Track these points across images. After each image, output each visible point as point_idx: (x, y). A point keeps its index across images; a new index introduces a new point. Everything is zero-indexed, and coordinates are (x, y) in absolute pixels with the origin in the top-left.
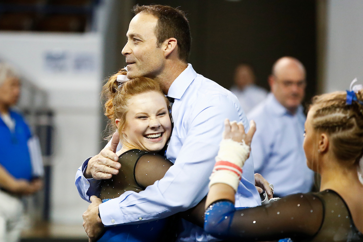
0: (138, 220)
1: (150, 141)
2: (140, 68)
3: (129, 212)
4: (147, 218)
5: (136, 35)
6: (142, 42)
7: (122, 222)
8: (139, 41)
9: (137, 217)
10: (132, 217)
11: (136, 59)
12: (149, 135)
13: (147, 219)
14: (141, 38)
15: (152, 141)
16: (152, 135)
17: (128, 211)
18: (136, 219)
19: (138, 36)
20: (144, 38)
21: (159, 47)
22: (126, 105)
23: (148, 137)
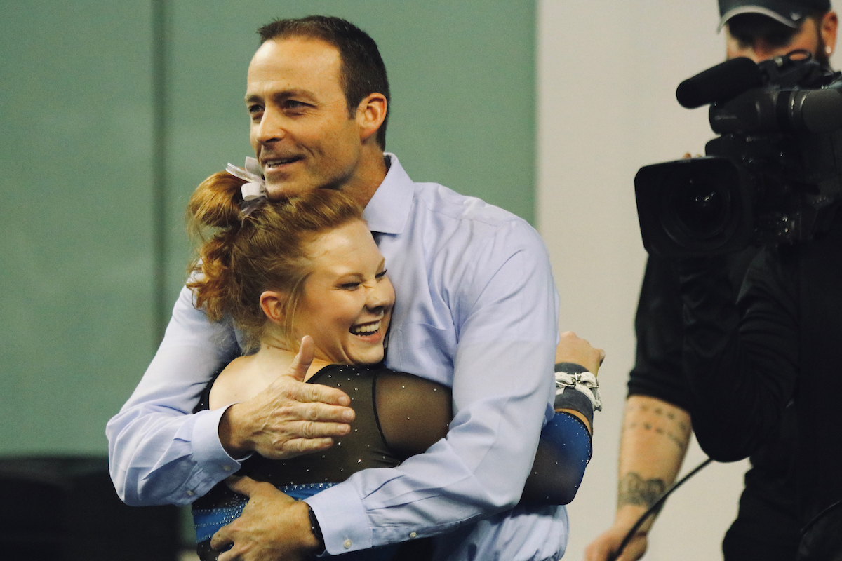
0: (407, 539)
1: (364, 341)
2: (314, 171)
3: (392, 522)
4: (428, 534)
5: (298, 93)
6: (312, 110)
7: (367, 544)
8: (306, 107)
9: (406, 532)
10: (395, 533)
11: (305, 152)
12: (360, 326)
13: (427, 536)
14: (313, 100)
15: (368, 341)
16: (368, 327)
17: (388, 519)
18: (403, 536)
19: (305, 94)
20: (321, 99)
21: (352, 116)
22: (305, 256)
23: (358, 330)
